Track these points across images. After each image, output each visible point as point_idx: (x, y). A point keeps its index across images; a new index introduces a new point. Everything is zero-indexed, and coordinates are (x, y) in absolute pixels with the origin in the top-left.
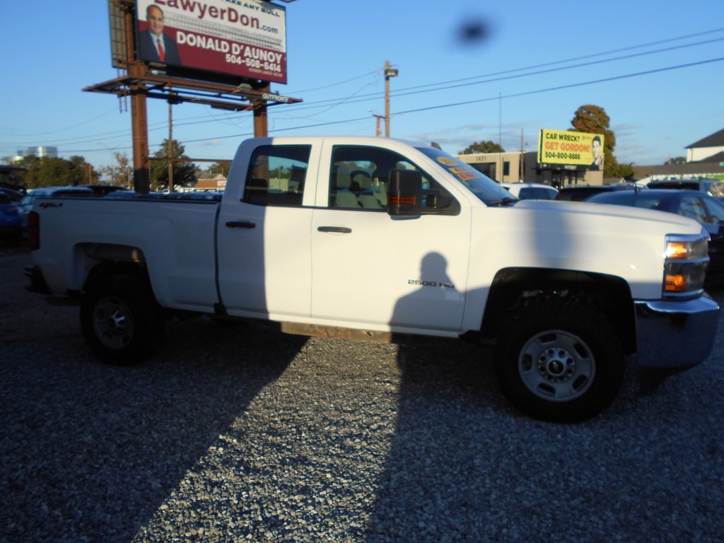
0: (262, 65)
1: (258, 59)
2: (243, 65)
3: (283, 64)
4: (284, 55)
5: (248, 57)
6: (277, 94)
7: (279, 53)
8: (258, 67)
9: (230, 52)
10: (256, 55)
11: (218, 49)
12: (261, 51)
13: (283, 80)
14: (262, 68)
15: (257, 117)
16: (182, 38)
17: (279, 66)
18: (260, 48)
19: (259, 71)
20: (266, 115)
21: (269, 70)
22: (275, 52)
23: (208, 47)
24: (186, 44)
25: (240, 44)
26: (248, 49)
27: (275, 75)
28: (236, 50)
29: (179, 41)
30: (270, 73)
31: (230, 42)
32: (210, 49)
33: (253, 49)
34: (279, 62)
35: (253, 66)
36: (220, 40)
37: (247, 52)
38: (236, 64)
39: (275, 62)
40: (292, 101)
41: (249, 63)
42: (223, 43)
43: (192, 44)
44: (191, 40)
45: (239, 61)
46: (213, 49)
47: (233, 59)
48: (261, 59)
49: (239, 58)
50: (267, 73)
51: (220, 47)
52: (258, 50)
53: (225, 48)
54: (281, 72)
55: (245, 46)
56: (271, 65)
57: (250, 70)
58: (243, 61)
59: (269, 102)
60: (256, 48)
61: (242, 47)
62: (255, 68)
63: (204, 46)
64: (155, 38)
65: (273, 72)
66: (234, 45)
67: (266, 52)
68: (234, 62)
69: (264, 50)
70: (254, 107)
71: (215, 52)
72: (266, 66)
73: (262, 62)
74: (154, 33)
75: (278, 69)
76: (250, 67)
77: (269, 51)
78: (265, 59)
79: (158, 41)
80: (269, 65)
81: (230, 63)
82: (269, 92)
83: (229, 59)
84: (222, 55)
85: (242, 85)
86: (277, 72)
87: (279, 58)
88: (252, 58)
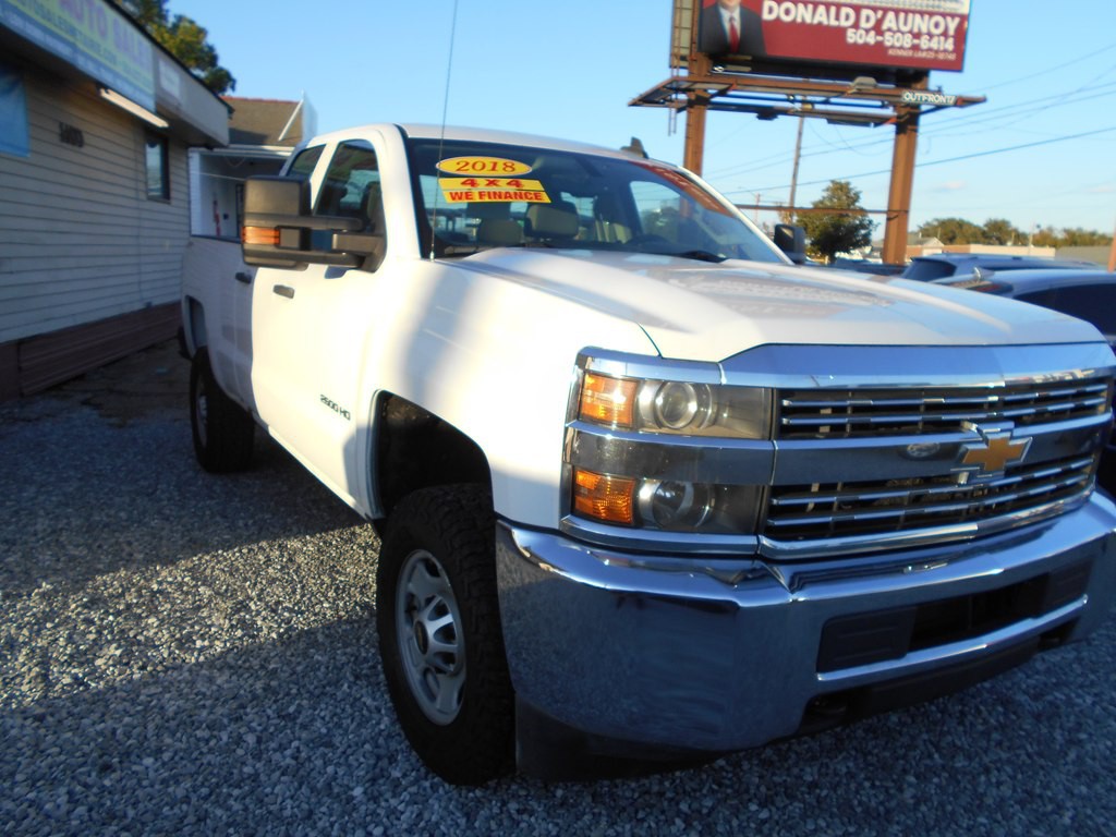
0: (916, 41)
1: (911, 32)
2: (879, 45)
3: (961, 37)
4: (964, 18)
5: (889, 30)
6: (939, 91)
7: (953, 16)
8: (908, 46)
9: (856, 26)
10: (905, 23)
11: (833, 23)
12: (918, 17)
13: (956, 66)
14: (915, 48)
15: (902, 136)
16: (771, 11)
17: (951, 41)
18: (914, 12)
19: (910, 53)
20: (916, 131)
21: (930, 50)
22: (944, 15)
23: (815, 22)
24: (778, 20)
25: (875, 9)
26: (891, 15)
27: (941, 56)
28: (868, 19)
29: (766, 16)
30: (931, 55)
31: (857, 9)
32: (820, 24)
33: (902, 15)
34: (951, 32)
35: (897, 44)
36: (839, 6)
37: (890, 21)
38: (866, 45)
39: (945, 34)
40: (963, 102)
41: (888, 40)
42: (844, 11)
43: (787, 19)
44: (787, 12)
45: (871, 39)
46: (825, 22)
47: (861, 37)
48: (916, 30)
49: (872, 33)
50: (924, 55)
51: (837, 18)
52: (910, 16)
53: (847, 17)
54: (954, 51)
55: (886, 10)
56: (935, 39)
57: (891, 52)
58: (880, 38)
59: (924, 108)
60: (907, 12)
61: (880, 13)
62: (901, 48)
63: (808, 20)
64: (725, 14)
65: (937, 52)
66: (865, 13)
67: (926, 17)
68: (861, 41)
69: (922, 13)
70: (898, 117)
71: (829, 29)
72: (924, 43)
73: (917, 36)
74: (726, 7)
75: (950, 45)
76: (892, 47)
77: (931, 14)
78: (924, 30)
79: (731, 19)
80: (930, 40)
81: (855, 44)
82: (926, 90)
83: (853, 37)
84: (841, 31)
85: (860, 79)
86: (945, 51)
87: (953, 25)
88: (899, 31)
